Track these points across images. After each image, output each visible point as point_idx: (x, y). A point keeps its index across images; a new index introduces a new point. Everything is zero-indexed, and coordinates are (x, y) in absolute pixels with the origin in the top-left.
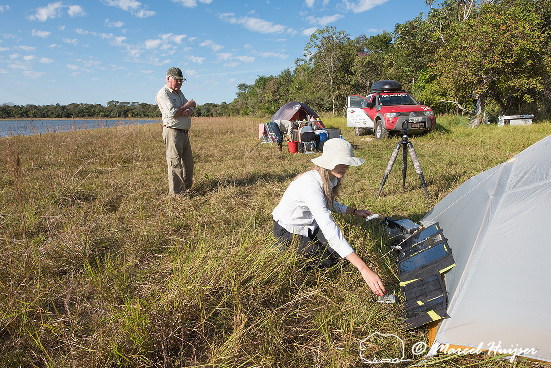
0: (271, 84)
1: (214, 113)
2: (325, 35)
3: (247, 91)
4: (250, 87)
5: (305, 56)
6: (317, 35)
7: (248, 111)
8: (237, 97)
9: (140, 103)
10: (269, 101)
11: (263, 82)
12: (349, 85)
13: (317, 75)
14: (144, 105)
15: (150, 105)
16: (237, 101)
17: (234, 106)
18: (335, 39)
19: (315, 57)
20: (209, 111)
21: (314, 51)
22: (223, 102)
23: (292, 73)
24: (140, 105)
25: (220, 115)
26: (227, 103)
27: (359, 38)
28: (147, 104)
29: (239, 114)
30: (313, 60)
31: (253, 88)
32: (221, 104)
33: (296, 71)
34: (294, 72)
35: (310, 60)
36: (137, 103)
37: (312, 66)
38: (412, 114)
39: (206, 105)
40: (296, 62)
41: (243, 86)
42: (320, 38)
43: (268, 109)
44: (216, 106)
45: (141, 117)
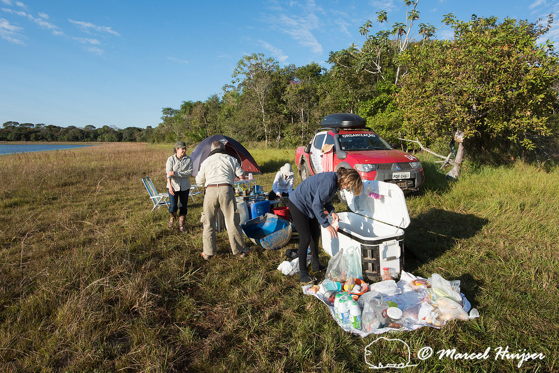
0: (197, 110)
1: (138, 138)
2: (253, 62)
3: (173, 116)
4: (176, 112)
5: (233, 83)
6: (246, 62)
7: (174, 137)
8: (162, 121)
9: (47, 125)
10: (195, 128)
11: (189, 107)
12: (282, 114)
13: (246, 102)
14: (51, 127)
15: (59, 128)
16: (161, 126)
17: (159, 131)
18: (264, 66)
19: (244, 84)
20: (131, 135)
21: (243, 78)
22: (148, 127)
23: (221, 100)
24: (47, 127)
25: (144, 140)
26: (152, 127)
27: (289, 68)
28: (55, 127)
29: (164, 139)
30: (242, 88)
31: (179, 113)
32: (145, 128)
33: (225, 97)
34: (223, 98)
35: (239, 87)
36: (43, 124)
37: (241, 93)
38: (394, 166)
39: (128, 128)
40: (224, 88)
41: (168, 111)
42: (249, 65)
43: (195, 136)
44: (139, 130)
45: (47, 141)
